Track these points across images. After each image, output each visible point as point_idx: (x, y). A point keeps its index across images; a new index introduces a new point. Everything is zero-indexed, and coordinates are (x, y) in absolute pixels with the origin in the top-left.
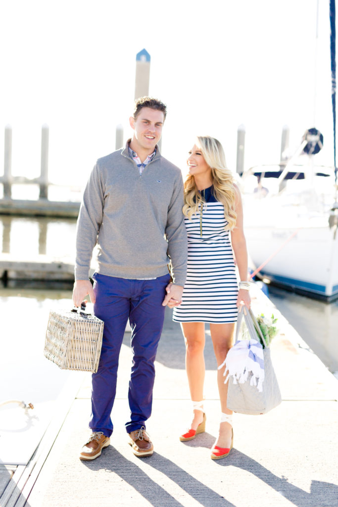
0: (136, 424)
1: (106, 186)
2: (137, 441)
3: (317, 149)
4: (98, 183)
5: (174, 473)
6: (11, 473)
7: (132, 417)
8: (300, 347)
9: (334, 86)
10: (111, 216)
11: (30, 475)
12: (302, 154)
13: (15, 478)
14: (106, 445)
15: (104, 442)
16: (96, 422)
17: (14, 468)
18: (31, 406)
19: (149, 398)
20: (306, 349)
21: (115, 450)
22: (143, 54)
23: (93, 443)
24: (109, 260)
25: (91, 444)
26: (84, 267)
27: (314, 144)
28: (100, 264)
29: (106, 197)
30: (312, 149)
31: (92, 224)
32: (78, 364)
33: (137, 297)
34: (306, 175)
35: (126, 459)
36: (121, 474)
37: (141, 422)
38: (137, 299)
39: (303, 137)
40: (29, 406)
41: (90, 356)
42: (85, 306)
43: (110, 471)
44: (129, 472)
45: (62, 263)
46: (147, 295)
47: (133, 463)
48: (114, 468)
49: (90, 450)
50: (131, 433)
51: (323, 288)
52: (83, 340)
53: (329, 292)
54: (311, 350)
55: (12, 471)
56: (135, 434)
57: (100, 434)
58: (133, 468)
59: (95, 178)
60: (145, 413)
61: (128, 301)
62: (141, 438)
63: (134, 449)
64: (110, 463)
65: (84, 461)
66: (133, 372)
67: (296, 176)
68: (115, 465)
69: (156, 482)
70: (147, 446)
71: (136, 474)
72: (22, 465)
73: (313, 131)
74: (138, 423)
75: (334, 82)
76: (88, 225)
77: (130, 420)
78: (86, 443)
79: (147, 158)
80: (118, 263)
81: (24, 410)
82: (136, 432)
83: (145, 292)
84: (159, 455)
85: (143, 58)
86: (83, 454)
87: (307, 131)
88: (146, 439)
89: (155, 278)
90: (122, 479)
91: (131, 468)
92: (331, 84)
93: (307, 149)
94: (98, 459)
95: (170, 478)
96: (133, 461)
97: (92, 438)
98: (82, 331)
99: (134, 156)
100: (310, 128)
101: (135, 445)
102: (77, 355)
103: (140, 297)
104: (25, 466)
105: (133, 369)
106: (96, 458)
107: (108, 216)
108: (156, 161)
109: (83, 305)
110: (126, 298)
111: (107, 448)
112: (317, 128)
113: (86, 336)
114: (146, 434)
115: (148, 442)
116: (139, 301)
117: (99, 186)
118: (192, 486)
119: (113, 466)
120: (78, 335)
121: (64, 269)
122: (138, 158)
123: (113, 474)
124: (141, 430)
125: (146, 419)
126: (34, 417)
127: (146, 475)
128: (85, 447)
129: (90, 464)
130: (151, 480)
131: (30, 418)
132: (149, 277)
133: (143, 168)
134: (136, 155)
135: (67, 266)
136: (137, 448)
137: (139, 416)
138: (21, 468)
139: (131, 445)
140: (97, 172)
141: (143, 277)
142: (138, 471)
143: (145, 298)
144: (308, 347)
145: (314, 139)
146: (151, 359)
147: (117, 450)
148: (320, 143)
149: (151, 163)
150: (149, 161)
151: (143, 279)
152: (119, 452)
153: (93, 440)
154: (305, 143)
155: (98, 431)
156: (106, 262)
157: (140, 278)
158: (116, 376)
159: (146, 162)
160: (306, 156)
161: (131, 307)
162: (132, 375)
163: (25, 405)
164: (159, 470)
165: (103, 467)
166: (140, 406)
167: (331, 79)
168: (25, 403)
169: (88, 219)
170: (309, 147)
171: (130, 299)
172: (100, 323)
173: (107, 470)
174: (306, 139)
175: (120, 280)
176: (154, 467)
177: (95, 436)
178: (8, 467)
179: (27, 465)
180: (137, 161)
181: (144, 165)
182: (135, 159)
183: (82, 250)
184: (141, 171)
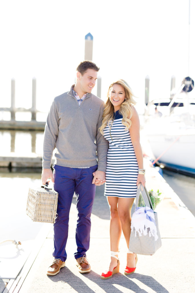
0: (80, 254)
1: (59, 113)
2: (81, 264)
3: (191, 89)
4: (55, 111)
5: (102, 283)
6: (6, 284)
7: (78, 250)
8: (180, 206)
10: (62, 131)
11: (17, 285)
12: (182, 92)
13: (8, 287)
14: (63, 266)
15: (61, 265)
16: (57, 253)
18: (20, 243)
19: (88, 239)
20: (184, 207)
21: (68, 269)
22: (89, 36)
23: (55, 265)
24: (62, 157)
25: (54, 266)
26: (47, 161)
27: (189, 86)
28: (57, 159)
29: (60, 119)
30: (188, 89)
31: (52, 136)
32: (43, 218)
33: (78, 179)
34: (184, 105)
35: (74, 275)
36: (71, 284)
37: (83, 252)
38: (79, 180)
39: (183, 82)
40: (18, 243)
41: (50, 214)
42: (48, 184)
43: (64, 282)
44: (76, 283)
46: (84, 178)
47: (78, 277)
48: (67, 280)
49: (53, 270)
50: (78, 259)
52: (46, 204)
54: (186, 208)
55: (6, 282)
56: (79, 260)
57: (59, 260)
58: (78, 280)
59: (53, 109)
60: (85, 247)
61: (74, 181)
62: (83, 262)
63: (79, 269)
64: (65, 277)
65: (49, 276)
66: (78, 223)
67: (178, 105)
68: (68, 278)
69: (92, 289)
70: (87, 267)
71: (80, 284)
72: (12, 279)
73: (188, 79)
74: (81, 253)
76: (49, 136)
77: (77, 252)
78: (51, 265)
79: (84, 96)
80: (66, 158)
81: (16, 245)
82: (80, 258)
83: (83, 176)
84: (94, 272)
85: (89, 38)
86: (49, 272)
87: (185, 79)
88: (86, 263)
89: (89, 167)
90: (71, 287)
91: (77, 280)
93: (184, 89)
94: (57, 275)
95: (100, 286)
96: (78, 276)
97: (54, 262)
98: (45, 199)
99: (76, 95)
101: (80, 266)
102: (42, 213)
103: (80, 178)
104: (14, 280)
105: (78, 221)
106: (57, 274)
107: (61, 130)
108: (88, 98)
109: (47, 184)
110: (72, 179)
111: (63, 268)
112: (190, 77)
113: (47, 202)
114: (87, 260)
115: (87, 264)
116: (79, 181)
117: (55, 113)
118: (113, 291)
119: (67, 279)
120: (42, 201)
122: (78, 96)
123: (66, 284)
124: (83, 257)
125: (86, 251)
126: (21, 250)
127: (86, 284)
128: (50, 268)
129: (53, 278)
130: (89, 288)
132: (85, 167)
133: (81, 102)
134: (77, 94)
136: (81, 268)
137: (82, 249)
138: (12, 281)
139: (78, 266)
140: (54, 105)
141: (82, 167)
142: (81, 282)
143: (83, 180)
144: (185, 206)
145: (189, 83)
146: (88, 215)
147: (69, 269)
148: (192, 86)
149: (86, 99)
150: (85, 98)
151: (81, 168)
152: (70, 270)
153: (55, 263)
154: (183, 86)
155: (58, 258)
156: (60, 158)
157: (79, 167)
158: (67, 226)
159: (83, 98)
160: (184, 93)
161: (75, 185)
162: (78, 225)
163: (16, 243)
164: (93, 281)
165: (60, 280)
166: (82, 243)
168: (16, 241)
169: (50, 132)
170: (186, 88)
171: (75, 180)
172: (56, 194)
173: (63, 282)
174: (184, 83)
175: (68, 168)
176: (91, 280)
177: (56, 261)
178: (4, 281)
179: (15, 279)
180: (78, 98)
181: (81, 100)
182: (76, 97)
183: (46, 151)
184: (79, 104)
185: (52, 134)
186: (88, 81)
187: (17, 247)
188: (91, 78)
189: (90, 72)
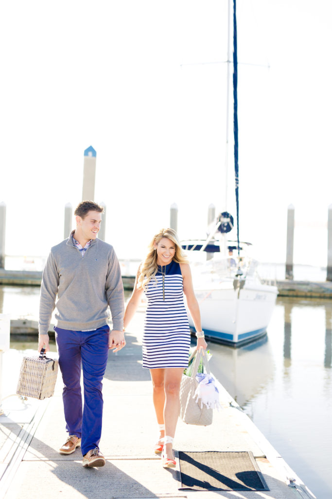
1: (59, 268)
3: (229, 229)
4: (53, 265)
9: (237, 183)
12: (217, 232)
17: (23, 425)
18: (26, 398)
25: (68, 444)
27: (226, 224)
29: (60, 275)
30: (225, 229)
39: (218, 219)
40: (24, 398)
45: (26, 320)
51: (231, 336)
53: (236, 339)
73: (225, 215)
75: (237, 180)
79: (87, 244)
85: (90, 154)
86: (62, 450)
87: (220, 215)
89: (96, 329)
92: (235, 181)
93: (221, 229)
97: (68, 439)
100: (223, 212)
106: (71, 453)
108: (93, 246)
117: (54, 268)
121: (27, 325)
122: (80, 245)
131: (26, 405)
132: (90, 329)
133: (85, 252)
134: (78, 243)
135: (30, 322)
141: (86, 329)
145: (226, 220)
148: (231, 224)
149: (90, 248)
153: (70, 441)
154: (219, 224)
156: (61, 320)
160: (220, 234)
163: (22, 398)
167: (235, 178)
170: (222, 227)
174: (220, 220)
179: (30, 423)
180: (80, 247)
181: (85, 250)
182: (77, 246)
183: (42, 313)
184: (83, 254)
185: (50, 293)
186: (91, 226)
187: (23, 403)
188: (95, 221)
189: (92, 214)
